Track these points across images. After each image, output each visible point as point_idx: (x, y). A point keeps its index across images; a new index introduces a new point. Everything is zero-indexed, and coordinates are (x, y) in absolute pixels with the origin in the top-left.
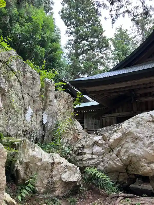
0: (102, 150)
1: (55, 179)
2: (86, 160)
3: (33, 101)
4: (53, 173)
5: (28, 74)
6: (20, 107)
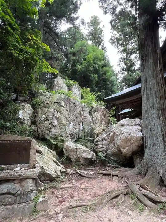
0: (107, 142)
3: (77, 118)
4: (78, 153)
5: (72, 104)
6: (67, 123)
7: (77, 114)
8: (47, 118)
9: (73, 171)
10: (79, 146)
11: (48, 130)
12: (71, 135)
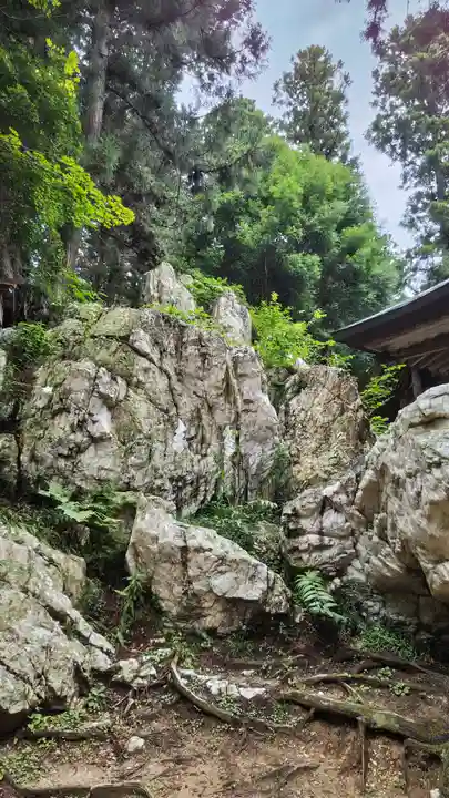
0: (347, 521)
1: (196, 586)
2: (305, 551)
3: (210, 408)
4: (191, 573)
5: (190, 348)
6: (162, 426)
7: (214, 392)
8: (61, 400)
9: (153, 671)
10: (200, 536)
11: (66, 457)
12: (178, 482)
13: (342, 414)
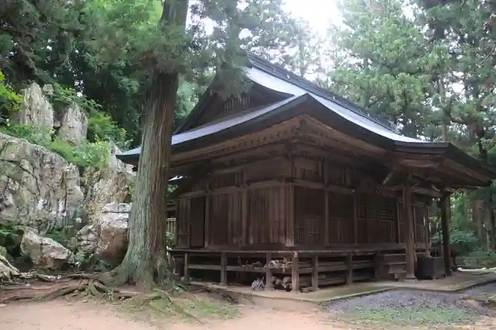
0: (95, 237)
1: (45, 255)
2: (83, 246)
3: (54, 192)
4: (43, 252)
5: (46, 165)
6: (33, 200)
7: (56, 185)
9: (32, 275)
10: (47, 240)
12: (39, 222)
13: (117, 192)
